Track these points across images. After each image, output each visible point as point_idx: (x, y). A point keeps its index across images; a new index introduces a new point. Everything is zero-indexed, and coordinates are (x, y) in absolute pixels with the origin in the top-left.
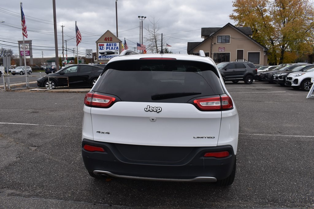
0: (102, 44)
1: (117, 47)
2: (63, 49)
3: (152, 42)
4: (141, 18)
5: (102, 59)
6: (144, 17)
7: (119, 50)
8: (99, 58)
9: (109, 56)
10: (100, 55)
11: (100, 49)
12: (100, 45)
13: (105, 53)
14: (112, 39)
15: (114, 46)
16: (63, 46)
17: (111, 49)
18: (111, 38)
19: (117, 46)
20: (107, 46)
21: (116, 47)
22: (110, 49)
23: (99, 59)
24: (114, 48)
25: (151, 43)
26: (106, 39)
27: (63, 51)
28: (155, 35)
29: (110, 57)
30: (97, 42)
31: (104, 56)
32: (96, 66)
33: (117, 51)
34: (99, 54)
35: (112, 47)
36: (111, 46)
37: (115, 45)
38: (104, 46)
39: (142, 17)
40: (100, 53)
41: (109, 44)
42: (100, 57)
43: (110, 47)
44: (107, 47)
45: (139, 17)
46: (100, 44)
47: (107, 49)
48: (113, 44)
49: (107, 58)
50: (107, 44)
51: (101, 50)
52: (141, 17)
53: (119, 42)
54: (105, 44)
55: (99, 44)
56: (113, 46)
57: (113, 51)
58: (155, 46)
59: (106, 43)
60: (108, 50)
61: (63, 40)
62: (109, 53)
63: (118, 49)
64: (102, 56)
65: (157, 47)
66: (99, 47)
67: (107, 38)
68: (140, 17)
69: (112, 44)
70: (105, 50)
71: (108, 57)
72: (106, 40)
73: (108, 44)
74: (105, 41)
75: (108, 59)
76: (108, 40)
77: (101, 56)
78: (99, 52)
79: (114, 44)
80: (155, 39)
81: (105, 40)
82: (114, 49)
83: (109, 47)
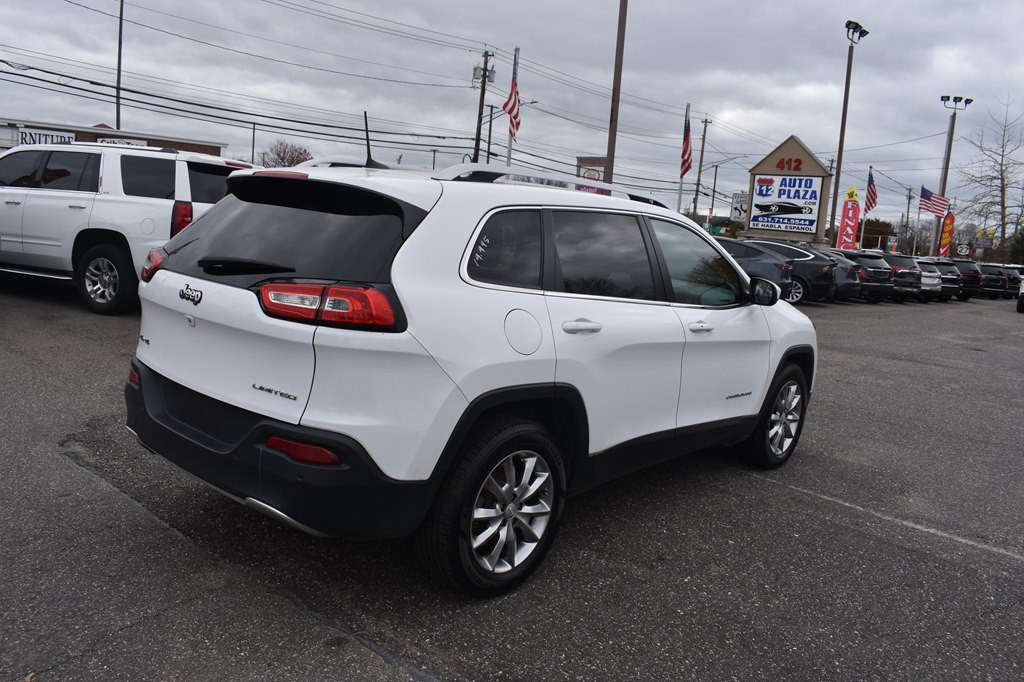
0: (769, 177)
1: (814, 192)
2: (697, 191)
3: (988, 189)
4: (951, 103)
5: (760, 227)
6: (963, 101)
7: (818, 202)
8: (751, 223)
9: (784, 219)
10: (755, 212)
11: (761, 194)
12: (760, 181)
13: (773, 208)
14: (801, 166)
15: (806, 186)
16: (699, 180)
17: (792, 195)
18: (799, 162)
19: (813, 188)
20: (783, 187)
21: (810, 190)
22: (789, 197)
23: (751, 226)
24: (802, 194)
25: (983, 190)
26: (781, 165)
27: (697, 195)
28: (1001, 165)
29: (786, 221)
30: (753, 172)
31: (767, 216)
32: (755, 246)
33: (810, 203)
34: (754, 208)
35: (797, 191)
36: (794, 186)
37: (809, 184)
38: (774, 184)
39: (957, 100)
40: (757, 206)
41: (790, 180)
42: (756, 218)
43: (789, 191)
44: (780, 190)
45: (945, 99)
46: (763, 177)
47: (779, 197)
48: (801, 181)
49: (777, 225)
50: (784, 180)
51: (761, 198)
52: (952, 99)
53: (823, 177)
54: (778, 180)
55: (757, 177)
56: (800, 186)
57: (799, 203)
58: (997, 203)
59: (781, 178)
60: (784, 198)
61: (701, 161)
62: (785, 209)
63: (816, 199)
64: (763, 216)
65: (1004, 208)
66: (757, 186)
67: (786, 159)
68: (948, 98)
69: (798, 182)
70: (773, 199)
71: (778, 222)
72: (782, 168)
73: (788, 178)
74: (779, 171)
75: (779, 227)
76: (786, 166)
77: (759, 216)
78: (754, 203)
79: (807, 181)
80: (1002, 180)
81: (778, 166)
82: (804, 198)
83: (787, 189)
